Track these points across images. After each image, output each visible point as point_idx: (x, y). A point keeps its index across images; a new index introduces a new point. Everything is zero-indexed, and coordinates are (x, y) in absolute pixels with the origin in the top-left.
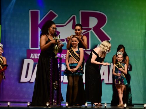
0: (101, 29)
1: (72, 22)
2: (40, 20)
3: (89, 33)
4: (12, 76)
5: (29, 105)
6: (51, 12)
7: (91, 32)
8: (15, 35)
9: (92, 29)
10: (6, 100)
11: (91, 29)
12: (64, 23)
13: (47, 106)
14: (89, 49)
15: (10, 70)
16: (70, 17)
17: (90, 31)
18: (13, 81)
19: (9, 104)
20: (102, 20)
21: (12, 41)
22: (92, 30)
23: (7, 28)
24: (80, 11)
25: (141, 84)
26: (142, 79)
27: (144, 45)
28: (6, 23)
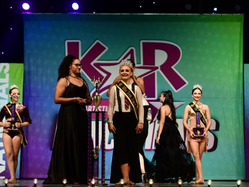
0: (173, 67)
1: (129, 57)
2: (82, 56)
3: (154, 73)
4: (40, 140)
5: (66, 184)
6: (98, 43)
7: (158, 72)
8: (44, 79)
9: (160, 68)
10: (32, 176)
11: (157, 68)
12: (117, 60)
13: (93, 185)
14: (156, 98)
15: (37, 130)
16: (126, 51)
17: (156, 72)
18: (42, 148)
19: (36, 181)
20: (173, 55)
21: (39, 87)
22: (159, 70)
23: (33, 69)
24: (142, 42)
25: (234, 150)
26: (235, 143)
27: (237, 91)
28: (31, 61)
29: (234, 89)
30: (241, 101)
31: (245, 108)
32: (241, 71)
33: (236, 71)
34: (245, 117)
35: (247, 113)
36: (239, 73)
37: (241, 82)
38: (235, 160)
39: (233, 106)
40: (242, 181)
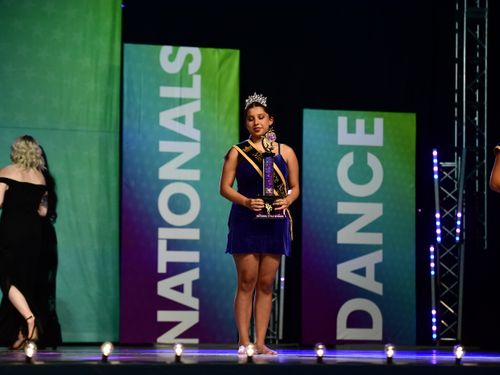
25: (91, 266)
26: (96, 247)
27: (106, 114)
29: (98, 109)
30: (114, 139)
31: (125, 157)
32: (117, 63)
33: (104, 62)
34: (124, 180)
35: (127, 170)
36: (111, 68)
37: (116, 90)
38: (94, 290)
39: (94, 153)
40: (115, 345)
